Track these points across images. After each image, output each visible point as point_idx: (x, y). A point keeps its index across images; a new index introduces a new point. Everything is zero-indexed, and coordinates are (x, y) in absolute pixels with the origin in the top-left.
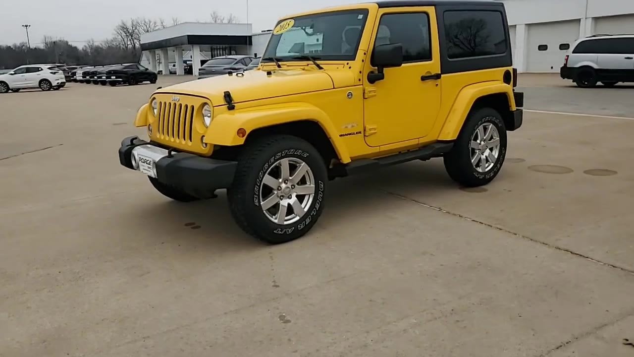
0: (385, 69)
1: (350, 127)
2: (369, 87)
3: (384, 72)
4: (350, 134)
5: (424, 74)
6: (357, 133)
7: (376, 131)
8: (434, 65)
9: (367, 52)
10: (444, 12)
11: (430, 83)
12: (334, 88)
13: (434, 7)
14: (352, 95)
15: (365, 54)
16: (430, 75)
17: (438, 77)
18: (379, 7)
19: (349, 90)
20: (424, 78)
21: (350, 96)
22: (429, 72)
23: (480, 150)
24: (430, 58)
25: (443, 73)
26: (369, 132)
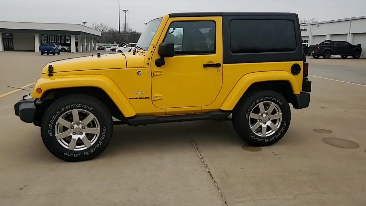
0: (165, 58)
1: (139, 94)
2: (155, 69)
3: (165, 60)
5: (206, 63)
6: (145, 98)
7: (162, 98)
8: (218, 57)
9: (156, 46)
10: (232, 20)
12: (127, 68)
13: (221, 17)
14: (141, 73)
15: (154, 47)
16: (212, 64)
17: (218, 65)
18: (170, 17)
19: (139, 70)
20: (205, 66)
21: (139, 74)
22: (211, 62)
23: (261, 120)
24: (214, 52)
25: (224, 63)
26: (155, 98)
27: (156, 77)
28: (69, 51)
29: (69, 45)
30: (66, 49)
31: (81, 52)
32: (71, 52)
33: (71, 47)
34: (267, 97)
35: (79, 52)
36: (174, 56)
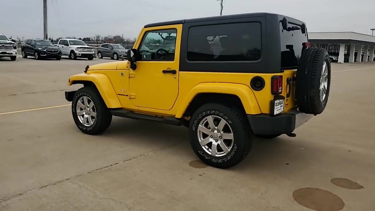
1: (123, 91)
2: (132, 71)
4: (123, 95)
5: (166, 69)
6: (126, 95)
7: (135, 97)
8: (174, 64)
10: (189, 28)
11: (169, 75)
12: (116, 70)
13: (182, 24)
16: (170, 70)
17: (174, 72)
18: (145, 28)
19: (122, 71)
20: (164, 72)
21: (122, 75)
22: (170, 68)
23: (212, 137)
24: (172, 59)
25: (180, 70)
26: (131, 97)
27: (132, 78)
28: (336, 61)
29: (337, 55)
30: (334, 59)
31: (353, 63)
32: (338, 62)
33: (339, 57)
34: (214, 111)
35: (350, 63)
36: (137, 62)
